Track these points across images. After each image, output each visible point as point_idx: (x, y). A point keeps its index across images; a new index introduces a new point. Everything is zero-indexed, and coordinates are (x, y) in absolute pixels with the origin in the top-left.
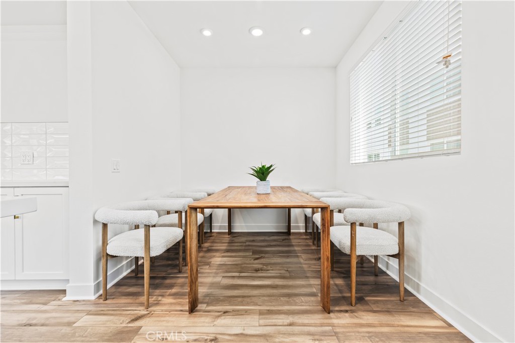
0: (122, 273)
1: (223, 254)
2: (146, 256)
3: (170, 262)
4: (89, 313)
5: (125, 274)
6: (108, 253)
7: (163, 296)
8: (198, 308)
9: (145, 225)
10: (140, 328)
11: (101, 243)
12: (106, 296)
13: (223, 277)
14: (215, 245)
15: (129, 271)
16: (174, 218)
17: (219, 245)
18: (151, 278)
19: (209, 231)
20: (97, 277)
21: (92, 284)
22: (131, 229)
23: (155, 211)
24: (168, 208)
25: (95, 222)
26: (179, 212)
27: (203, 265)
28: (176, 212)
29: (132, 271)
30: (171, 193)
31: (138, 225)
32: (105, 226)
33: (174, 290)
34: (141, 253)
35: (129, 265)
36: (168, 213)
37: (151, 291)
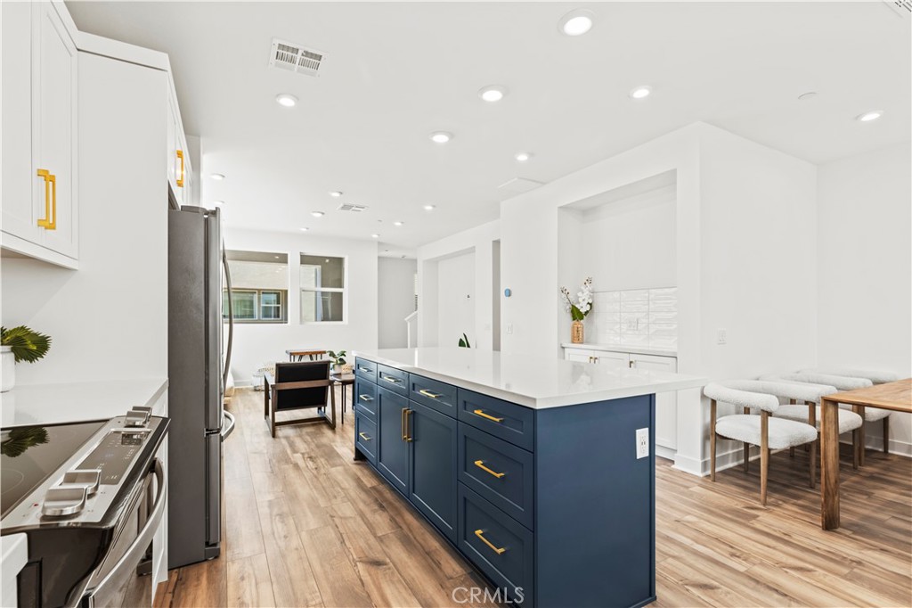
0: (727, 463)
1: (903, 491)
2: (763, 446)
3: (795, 472)
4: (700, 485)
5: (731, 465)
6: (717, 432)
7: (784, 502)
8: (838, 530)
9: (763, 410)
10: (758, 516)
11: (708, 419)
12: (714, 477)
13: (893, 517)
14: (891, 474)
15: (735, 464)
16: (804, 411)
17: (900, 476)
18: (768, 481)
19: (881, 450)
20: (704, 455)
21: (700, 461)
22: (738, 413)
23: (774, 397)
24: (793, 396)
25: (703, 397)
26: (812, 405)
27: (855, 492)
28: (806, 403)
29: (740, 466)
30: (798, 372)
31: (749, 409)
32: (714, 402)
33: (800, 502)
34: (755, 440)
35: (737, 456)
36: (793, 402)
37: (768, 492)
